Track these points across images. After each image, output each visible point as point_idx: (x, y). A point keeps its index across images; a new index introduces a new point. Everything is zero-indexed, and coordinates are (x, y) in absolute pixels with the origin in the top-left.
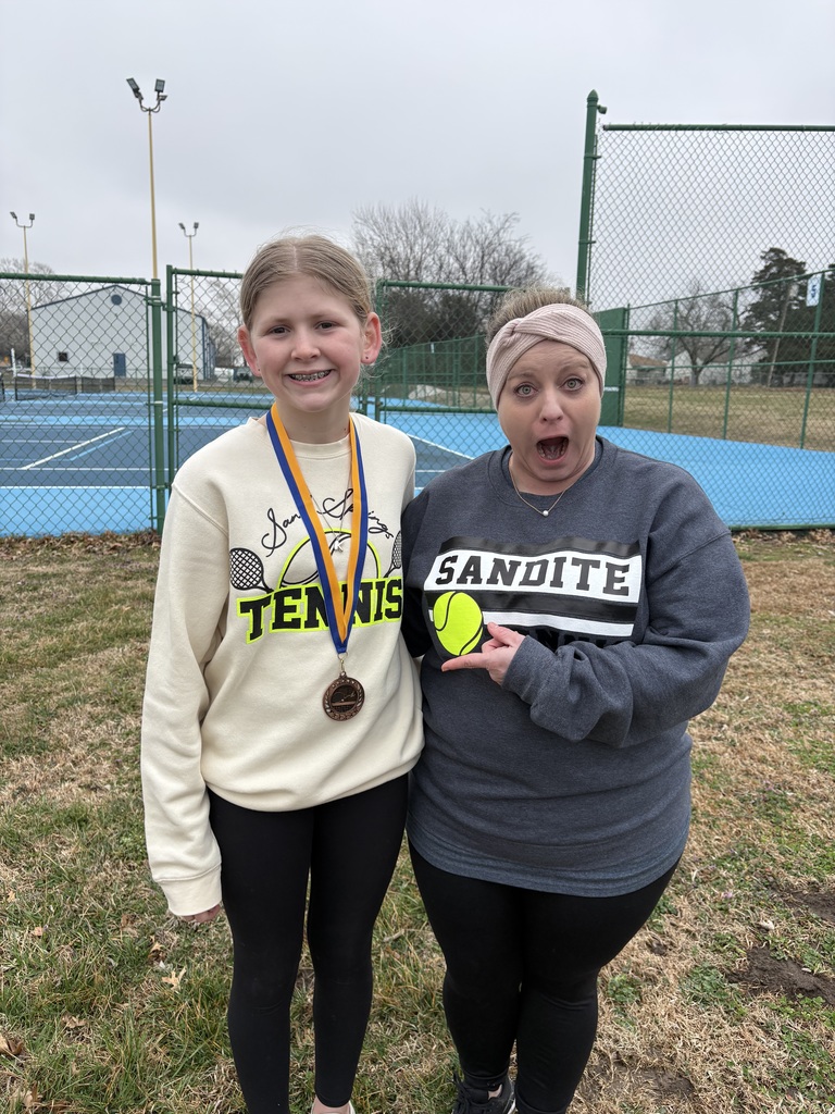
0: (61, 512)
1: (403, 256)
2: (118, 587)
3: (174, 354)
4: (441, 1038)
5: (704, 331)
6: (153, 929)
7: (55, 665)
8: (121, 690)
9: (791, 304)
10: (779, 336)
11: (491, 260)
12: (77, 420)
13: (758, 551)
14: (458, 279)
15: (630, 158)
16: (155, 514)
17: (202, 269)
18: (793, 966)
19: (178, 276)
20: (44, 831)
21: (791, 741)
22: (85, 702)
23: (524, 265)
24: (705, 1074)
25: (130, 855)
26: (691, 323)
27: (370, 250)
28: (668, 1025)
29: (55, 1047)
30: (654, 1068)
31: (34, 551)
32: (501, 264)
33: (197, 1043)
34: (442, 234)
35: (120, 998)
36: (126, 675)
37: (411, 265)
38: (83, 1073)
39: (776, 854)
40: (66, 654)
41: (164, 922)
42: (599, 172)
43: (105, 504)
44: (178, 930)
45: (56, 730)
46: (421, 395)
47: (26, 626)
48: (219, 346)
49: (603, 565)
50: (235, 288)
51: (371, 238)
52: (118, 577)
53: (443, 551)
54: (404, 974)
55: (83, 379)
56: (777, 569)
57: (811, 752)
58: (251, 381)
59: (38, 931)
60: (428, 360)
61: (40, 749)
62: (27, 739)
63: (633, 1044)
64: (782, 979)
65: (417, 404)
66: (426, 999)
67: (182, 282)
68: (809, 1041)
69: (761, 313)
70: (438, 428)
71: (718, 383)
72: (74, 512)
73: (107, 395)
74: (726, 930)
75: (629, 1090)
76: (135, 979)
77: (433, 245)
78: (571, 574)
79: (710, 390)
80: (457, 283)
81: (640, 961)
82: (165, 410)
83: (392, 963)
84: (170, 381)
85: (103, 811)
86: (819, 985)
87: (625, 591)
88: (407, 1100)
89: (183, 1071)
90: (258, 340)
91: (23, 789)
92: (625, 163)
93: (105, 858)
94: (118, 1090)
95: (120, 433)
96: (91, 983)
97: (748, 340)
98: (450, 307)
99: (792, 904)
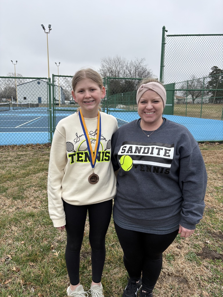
0: (26, 139)
1: (114, 70)
2: (41, 158)
3: (54, 97)
4: (124, 268)
5: (196, 89)
6: (51, 242)
7: (25, 177)
8: (42, 183)
9: (219, 81)
10: (216, 90)
11: (138, 71)
12: (29, 115)
13: (209, 148)
14: (129, 76)
15: (174, 44)
16: (50, 139)
17: (61, 75)
18: (214, 252)
19: (55, 77)
20: (24, 218)
21: (216, 196)
22: (33, 187)
23: (147, 72)
24: (191, 278)
25: (45, 224)
26: (192, 87)
27: (106, 69)
28: (181, 266)
29: (27, 270)
30: (178, 276)
31: (19, 149)
32: (141, 72)
33: (63, 269)
34: (125, 64)
35: (43, 258)
36: (43, 180)
37: (117, 73)
38: (35, 276)
39: (211, 224)
40: (28, 174)
41: (54, 240)
42: (166, 47)
43: (37, 136)
44: (57, 242)
45: (26, 194)
46: (119, 107)
47: (17, 167)
48: (66, 95)
49: (164, 149)
50: (70, 80)
51: (106, 66)
52: (41, 155)
53: (123, 145)
54: (114, 253)
55: (31, 104)
56: (214, 152)
57: (221, 199)
58: (74, 104)
59: (23, 242)
60: (121, 98)
61: (22, 198)
62: (19, 196)
63: (172, 270)
64: (211, 255)
65: (118, 109)
66: (120, 259)
67: (56, 78)
68: (218, 270)
69: (211, 84)
70: (123, 116)
71: (199, 103)
72: (29, 138)
73: (37, 108)
74: (197, 243)
75: (171, 282)
76: (47, 254)
77: (122, 67)
78: (155, 151)
79: (197, 105)
80: (129, 77)
81: (174, 250)
82: (52, 112)
83: (111, 250)
84: (53, 104)
85: (38, 213)
86: (221, 257)
87: (169, 156)
88: (115, 283)
89: (59, 276)
90: (76, 94)
91: (18, 208)
92: (173, 45)
93: (39, 225)
94: (43, 280)
95: (41, 118)
96: (36, 254)
97: (208, 91)
98: (127, 84)
99: (214, 237)
